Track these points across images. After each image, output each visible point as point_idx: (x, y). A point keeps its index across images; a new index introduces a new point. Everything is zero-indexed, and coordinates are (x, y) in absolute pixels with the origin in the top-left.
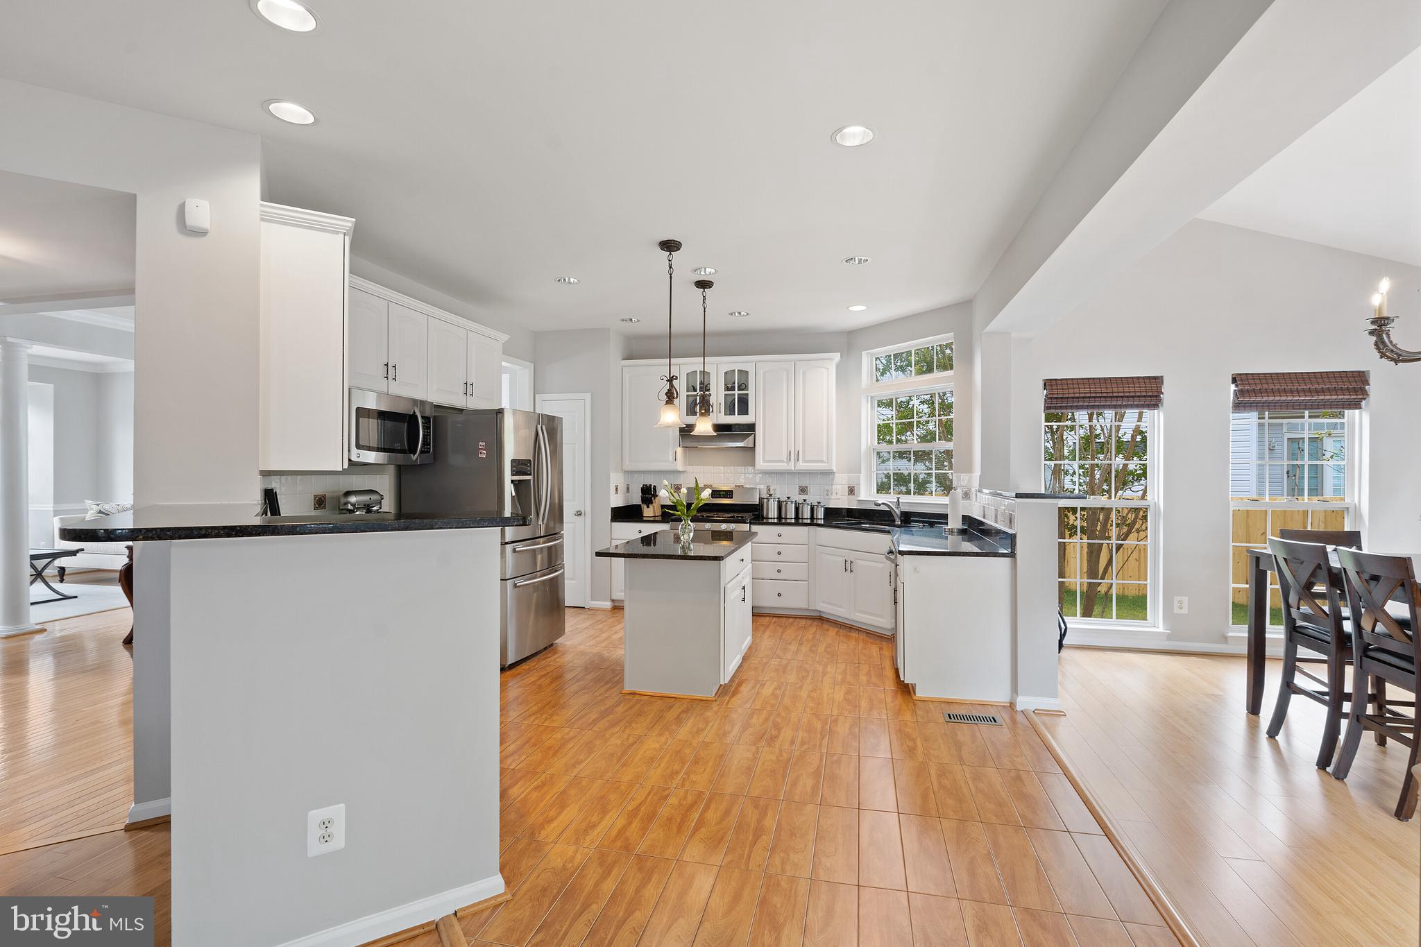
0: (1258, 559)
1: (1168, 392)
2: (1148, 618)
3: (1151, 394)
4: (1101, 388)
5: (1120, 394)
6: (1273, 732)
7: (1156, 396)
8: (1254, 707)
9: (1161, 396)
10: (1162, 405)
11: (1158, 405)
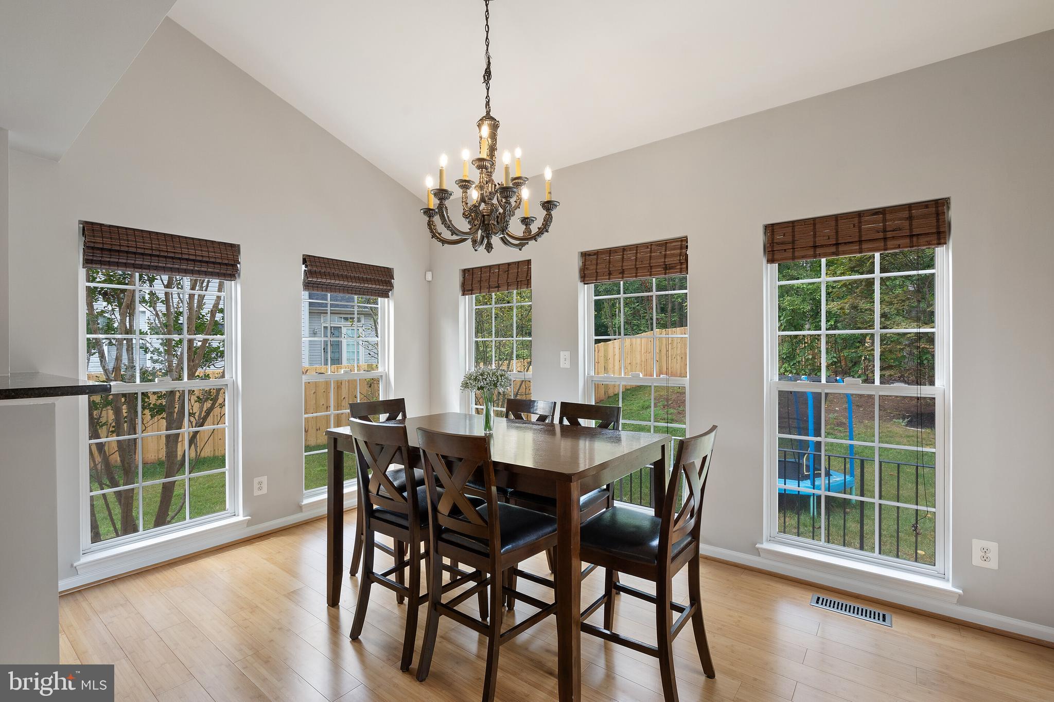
0: (335, 440)
1: (245, 263)
2: (227, 507)
3: (226, 262)
4: (167, 246)
5: (191, 257)
6: (355, 635)
7: (232, 265)
8: (334, 599)
9: (238, 265)
10: (239, 275)
11: (234, 275)
